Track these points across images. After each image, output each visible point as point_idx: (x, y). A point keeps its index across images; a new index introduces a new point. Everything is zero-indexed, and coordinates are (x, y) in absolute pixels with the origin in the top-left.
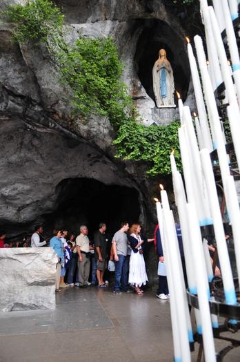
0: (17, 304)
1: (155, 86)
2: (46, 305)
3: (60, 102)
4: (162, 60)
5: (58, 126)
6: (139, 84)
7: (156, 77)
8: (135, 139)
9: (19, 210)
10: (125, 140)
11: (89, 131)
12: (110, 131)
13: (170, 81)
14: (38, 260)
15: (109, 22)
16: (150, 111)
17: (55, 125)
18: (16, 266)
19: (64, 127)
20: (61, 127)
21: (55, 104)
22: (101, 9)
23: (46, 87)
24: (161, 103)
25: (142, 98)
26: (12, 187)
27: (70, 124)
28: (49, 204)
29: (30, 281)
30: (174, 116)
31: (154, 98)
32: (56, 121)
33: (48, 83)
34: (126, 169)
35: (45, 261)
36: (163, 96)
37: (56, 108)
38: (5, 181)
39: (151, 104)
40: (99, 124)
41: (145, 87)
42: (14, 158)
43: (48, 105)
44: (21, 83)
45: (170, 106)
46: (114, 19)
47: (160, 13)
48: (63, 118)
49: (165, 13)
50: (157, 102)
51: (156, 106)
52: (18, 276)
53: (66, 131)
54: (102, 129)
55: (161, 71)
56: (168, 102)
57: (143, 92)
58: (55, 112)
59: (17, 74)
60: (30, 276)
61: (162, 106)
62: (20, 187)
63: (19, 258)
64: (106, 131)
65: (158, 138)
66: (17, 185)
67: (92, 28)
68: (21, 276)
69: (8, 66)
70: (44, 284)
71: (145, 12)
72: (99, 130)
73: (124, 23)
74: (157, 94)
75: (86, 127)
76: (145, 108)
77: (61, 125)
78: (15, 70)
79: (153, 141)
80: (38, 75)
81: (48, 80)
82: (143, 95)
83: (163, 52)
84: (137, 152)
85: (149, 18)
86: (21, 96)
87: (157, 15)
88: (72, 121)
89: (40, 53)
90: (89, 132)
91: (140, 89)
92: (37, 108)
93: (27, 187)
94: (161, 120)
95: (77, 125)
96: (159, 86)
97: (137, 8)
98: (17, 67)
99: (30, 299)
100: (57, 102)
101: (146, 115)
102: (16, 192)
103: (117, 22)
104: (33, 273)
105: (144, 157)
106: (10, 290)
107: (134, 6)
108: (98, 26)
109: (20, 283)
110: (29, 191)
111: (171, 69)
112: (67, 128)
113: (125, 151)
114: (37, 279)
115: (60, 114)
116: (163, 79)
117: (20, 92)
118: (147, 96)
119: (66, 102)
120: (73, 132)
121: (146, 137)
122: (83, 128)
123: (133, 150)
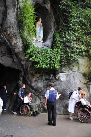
1: (37, 32)
3: (11, 27)
5: (5, 38)
7: (38, 29)
11: (16, 44)
17: (4, 37)
19: (7, 39)
20: (6, 39)
21: (8, 27)
23: (9, 18)
24: (38, 39)
27: (10, 38)
32: (5, 35)
33: (10, 17)
34: (21, 62)
36: (40, 37)
37: (8, 29)
43: (5, 27)
45: (41, 41)
47: (48, 6)
48: (9, 35)
49: (50, 7)
53: (7, 41)
56: (41, 39)
58: (6, 31)
61: (39, 41)
64: (21, 45)
71: (43, 3)
72: (19, 44)
73: (34, 3)
74: (37, 35)
75: (15, 42)
77: (6, 38)
80: (8, 11)
81: (11, 16)
83: (41, 20)
85: (43, 5)
87: (47, 7)
88: (12, 37)
89: (14, 2)
95: (13, 40)
100: (10, 27)
115: (9, 33)
120: (9, 42)
123: (33, 56)
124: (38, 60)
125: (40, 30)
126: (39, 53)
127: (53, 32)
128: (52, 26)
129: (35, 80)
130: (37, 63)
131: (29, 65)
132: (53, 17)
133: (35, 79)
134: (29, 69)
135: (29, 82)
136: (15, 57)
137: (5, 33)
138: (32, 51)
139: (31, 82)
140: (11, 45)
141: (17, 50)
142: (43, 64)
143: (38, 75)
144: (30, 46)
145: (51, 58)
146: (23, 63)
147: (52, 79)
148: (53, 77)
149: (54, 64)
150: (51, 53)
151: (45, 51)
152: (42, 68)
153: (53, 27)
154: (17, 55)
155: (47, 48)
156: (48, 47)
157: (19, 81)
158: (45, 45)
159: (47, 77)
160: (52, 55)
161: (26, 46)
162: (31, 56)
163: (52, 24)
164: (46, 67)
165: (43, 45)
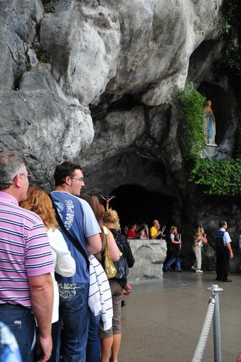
0: (145, 276)
3: (172, 144)
4: (209, 109)
7: (206, 122)
8: (204, 171)
13: (214, 126)
14: (159, 248)
15: (192, 83)
18: (149, 251)
24: (207, 141)
27: (168, 157)
29: (154, 261)
32: (162, 154)
34: (179, 185)
36: (209, 137)
37: (168, 147)
43: (164, 145)
44: (158, 132)
45: (213, 145)
46: (195, 82)
47: (224, 84)
55: (208, 118)
56: (211, 142)
58: (165, 148)
59: (159, 126)
60: (154, 258)
61: (209, 145)
63: (152, 247)
68: (149, 258)
69: (158, 121)
70: (159, 263)
71: (214, 80)
75: (174, 159)
77: (163, 157)
78: (160, 124)
84: (203, 179)
85: (215, 84)
86: (154, 139)
87: (221, 85)
88: (170, 154)
95: (171, 157)
99: (152, 272)
100: (170, 144)
104: (156, 256)
105: (206, 183)
106: (143, 267)
107: (209, 75)
109: (148, 262)
113: (195, 177)
117: (155, 136)
120: (166, 161)
123: (201, 177)
124: (210, 183)
125: (210, 125)
126: (211, 170)
127: (235, 126)
128: (233, 115)
129: (203, 216)
130: (209, 187)
131: (193, 190)
132: (235, 99)
133: (203, 214)
134: (192, 196)
135: (193, 219)
136: (169, 177)
137: (163, 151)
138: (200, 170)
139: (196, 218)
140: (168, 164)
141: (173, 169)
142: (218, 189)
143: (210, 207)
144: (195, 162)
145: (232, 178)
146: (182, 186)
147: (235, 214)
148: (237, 209)
149: (238, 187)
150: (232, 168)
151: (221, 165)
152: (217, 195)
153: (235, 117)
154: (173, 175)
155: (224, 156)
156: (226, 153)
157: (174, 217)
158: (220, 151)
159: (225, 210)
160: (235, 171)
161: (189, 162)
162: (198, 178)
163: (232, 112)
164: (224, 193)
165: (216, 151)
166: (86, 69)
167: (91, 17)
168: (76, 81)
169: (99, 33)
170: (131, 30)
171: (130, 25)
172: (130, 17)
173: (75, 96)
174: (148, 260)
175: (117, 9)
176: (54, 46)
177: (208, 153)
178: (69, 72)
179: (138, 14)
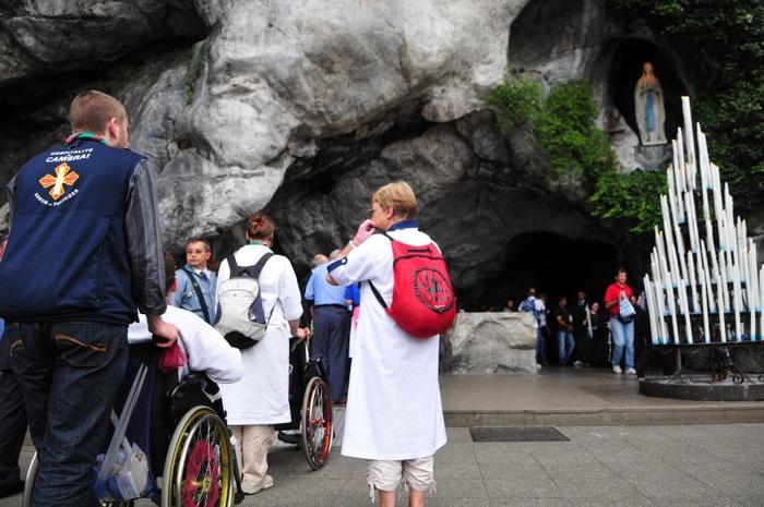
0: (501, 366)
1: (638, 116)
2: (527, 368)
3: (532, 162)
4: (648, 79)
5: (526, 185)
6: (616, 113)
7: (640, 103)
8: (615, 194)
9: (461, 274)
10: (604, 195)
12: (583, 183)
13: (659, 108)
14: (520, 324)
15: (578, 51)
16: (632, 151)
18: (499, 329)
19: (532, 186)
20: (530, 186)
22: (568, 39)
23: (519, 151)
24: (646, 137)
25: (622, 132)
26: (459, 247)
27: (539, 182)
28: (495, 265)
29: (513, 344)
30: (664, 155)
31: (637, 131)
32: (524, 179)
33: (520, 147)
35: (526, 326)
36: (649, 130)
37: (527, 168)
38: (454, 242)
39: (633, 140)
40: (570, 177)
41: (624, 116)
42: (469, 217)
43: (518, 167)
44: (495, 150)
45: (659, 142)
46: (584, 47)
48: (533, 177)
50: (642, 137)
51: (641, 143)
52: (501, 339)
53: (534, 189)
54: (573, 181)
55: (646, 96)
56: (656, 137)
57: (623, 125)
58: (523, 171)
59: (490, 143)
60: (513, 340)
61: (648, 143)
62: (468, 247)
63: (503, 322)
64: (578, 183)
65: (644, 191)
66: (464, 246)
67: (560, 68)
68: (504, 340)
69: (483, 137)
70: (525, 347)
71: (624, 32)
72: (571, 183)
74: (641, 126)
76: (625, 146)
77: (530, 184)
78: (489, 140)
79: (637, 194)
80: (513, 141)
81: (521, 145)
82: (623, 128)
83: (648, 67)
84: (618, 208)
85: (629, 38)
86: (493, 162)
88: (542, 179)
90: (559, 187)
91: (617, 120)
92: (507, 170)
93: (475, 247)
94: (647, 162)
95: (547, 182)
96: (643, 116)
97: (614, 30)
98: (491, 136)
99: (513, 361)
100: (528, 163)
101: (627, 157)
102: (463, 253)
103: (589, 50)
104: (515, 337)
105: (626, 213)
106: (494, 352)
107: (609, 28)
108: (566, 62)
109: (503, 346)
110: (476, 251)
111: (659, 90)
112: (535, 186)
113: (603, 207)
114: (520, 343)
115: (531, 174)
116: (649, 106)
117: (492, 158)
118: (628, 129)
119: (537, 161)
120: (541, 189)
121: (629, 190)
122: (554, 184)
123: (613, 206)
126: (636, 190)
137: (524, 177)
138: (611, 194)
140: (549, 193)
165: (664, 152)
166: (233, 139)
167: (225, 93)
168: (227, 152)
169: (242, 101)
170: (281, 82)
171: (275, 77)
172: (272, 71)
173: (231, 165)
174: (502, 343)
175: (255, 71)
176: (188, 134)
177: (649, 158)
178: (216, 148)
179: (278, 66)
